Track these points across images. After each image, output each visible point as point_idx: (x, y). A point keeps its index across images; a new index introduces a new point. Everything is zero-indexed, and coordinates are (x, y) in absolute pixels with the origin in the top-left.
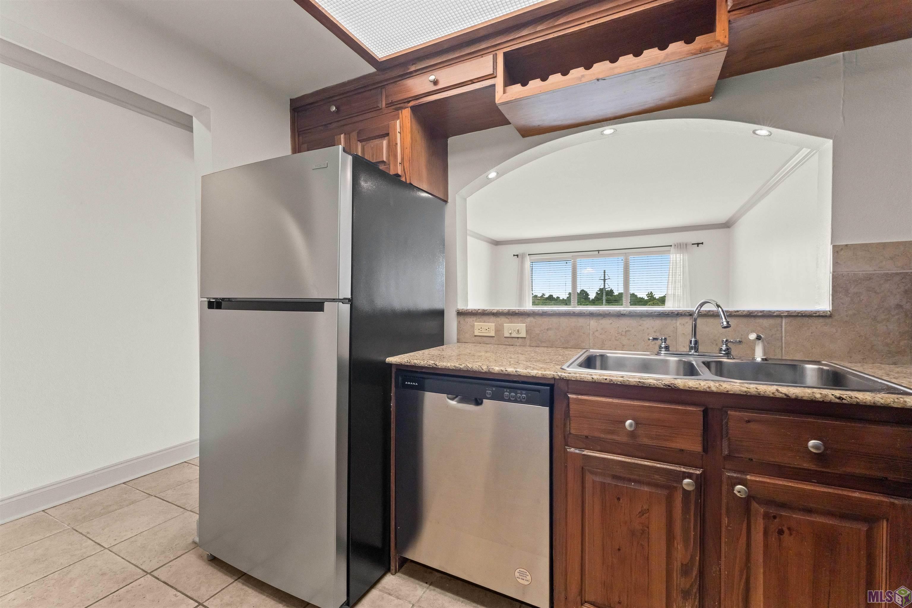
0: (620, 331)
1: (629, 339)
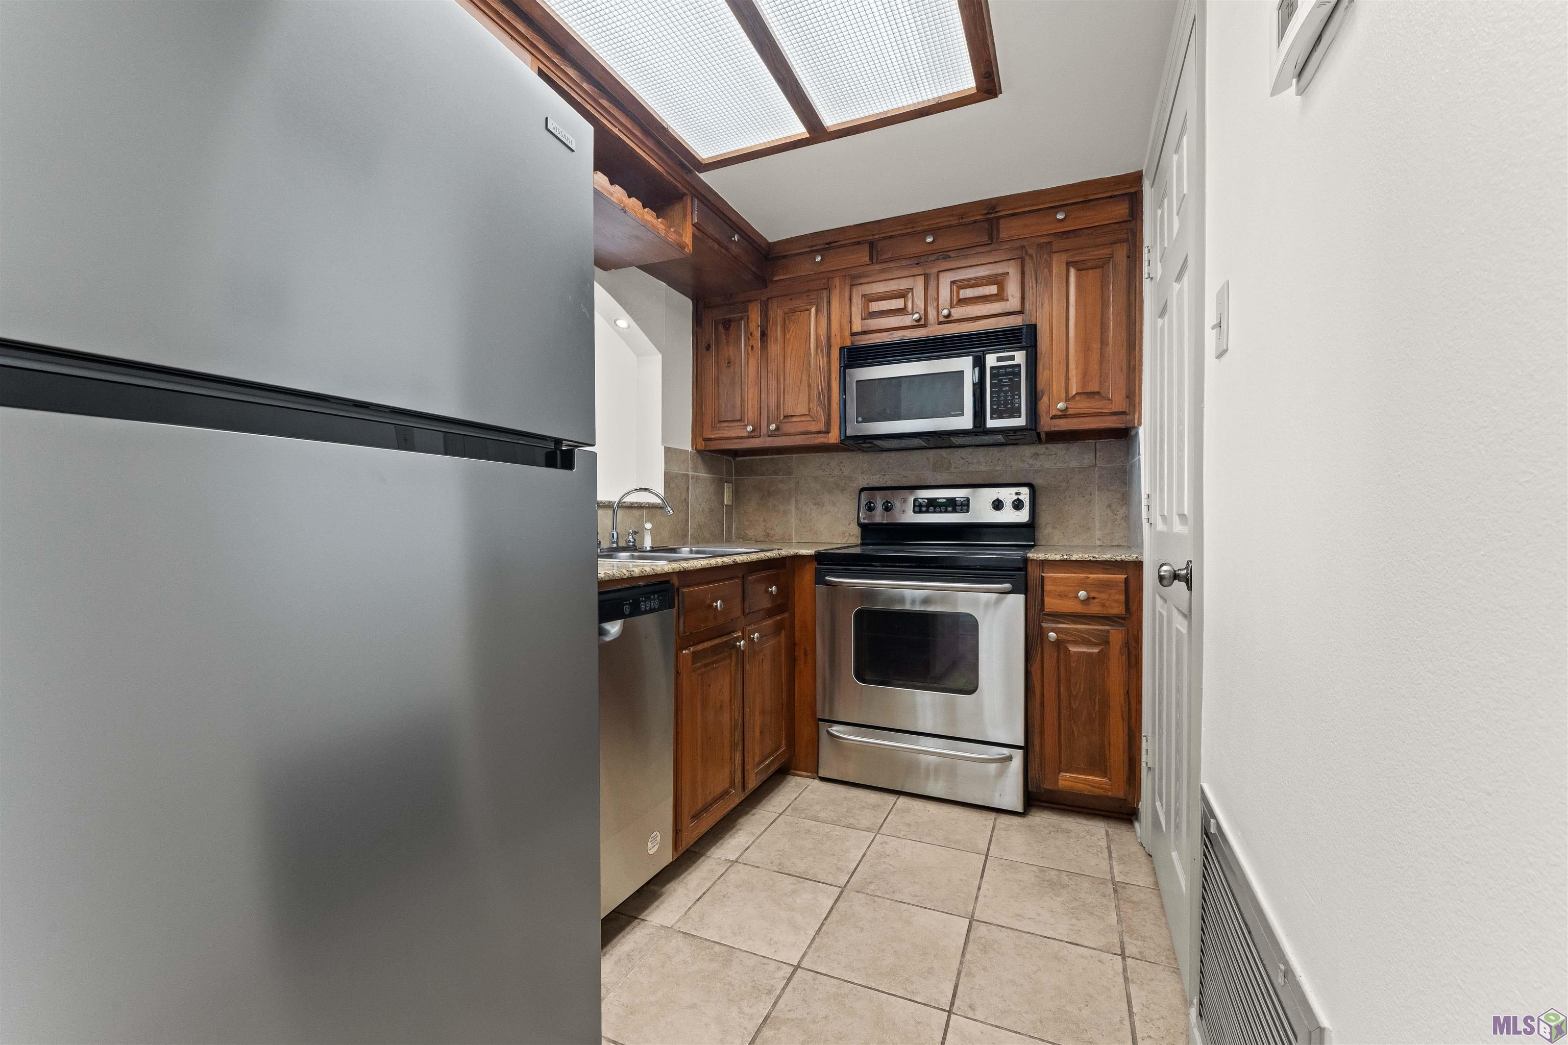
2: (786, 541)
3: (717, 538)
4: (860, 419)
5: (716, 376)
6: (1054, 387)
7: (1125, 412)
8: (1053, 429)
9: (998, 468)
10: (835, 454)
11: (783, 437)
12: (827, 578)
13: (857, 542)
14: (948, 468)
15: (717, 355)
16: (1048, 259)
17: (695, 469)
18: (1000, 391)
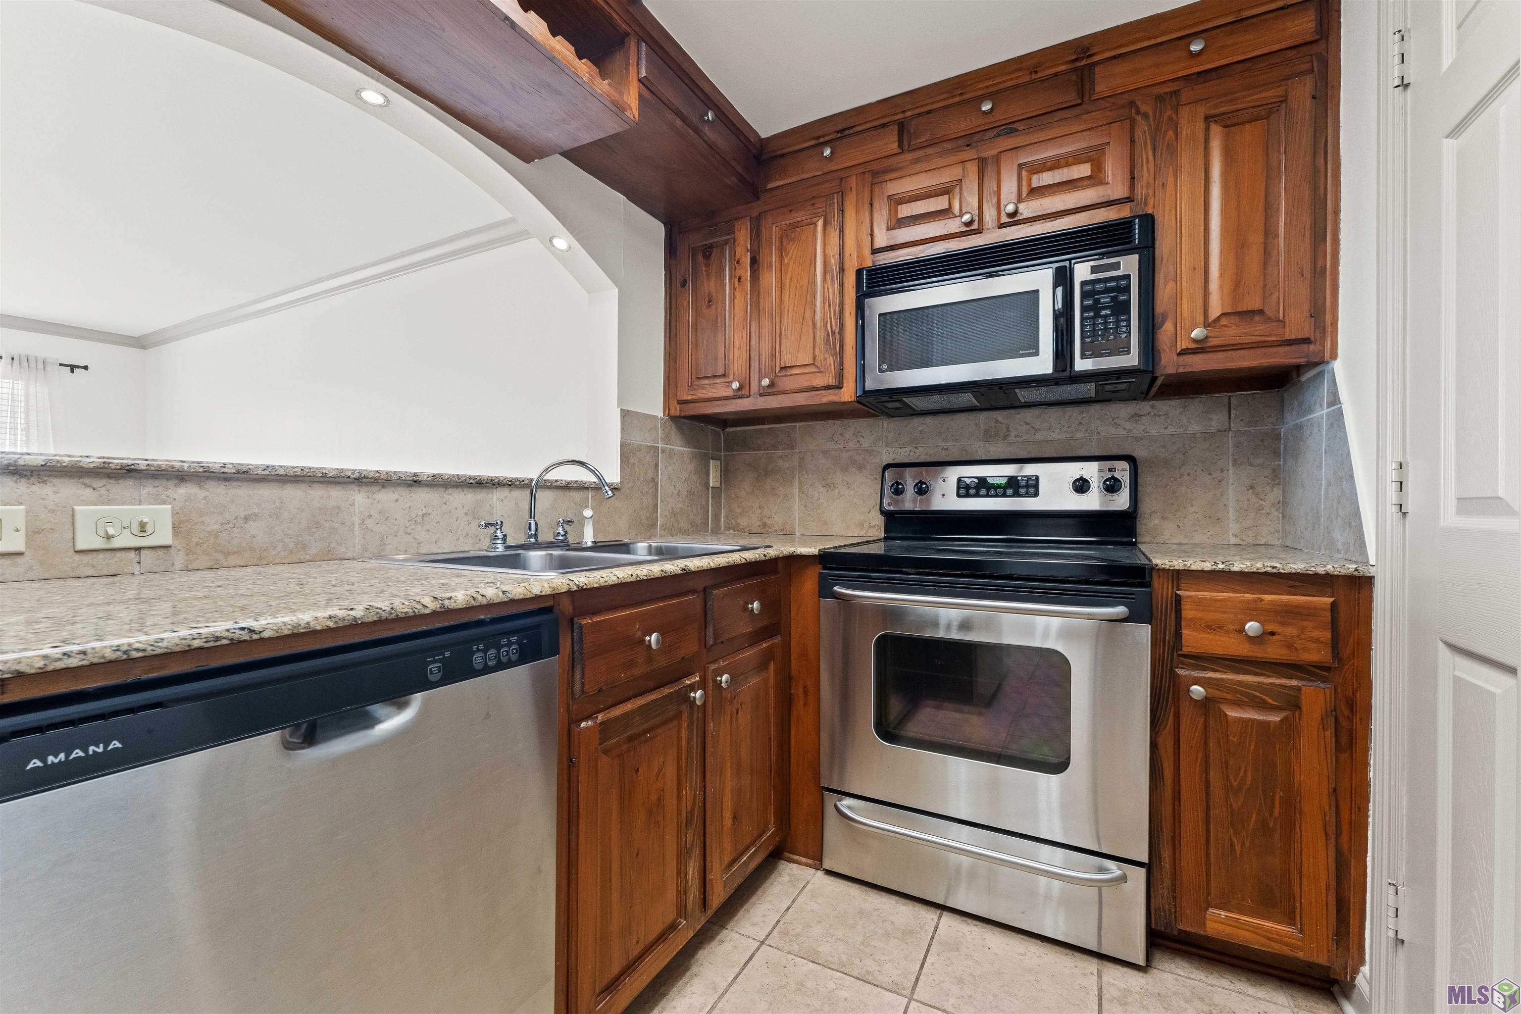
0: (414, 516)
1: (428, 531)
2: (786, 533)
3: (699, 528)
4: (884, 367)
5: (694, 320)
6: (1185, 306)
7: (1309, 339)
8: (1181, 370)
9: (1079, 435)
10: (850, 422)
11: (779, 396)
12: (836, 588)
13: (880, 535)
14: (1005, 437)
15: (695, 293)
16: (1174, 116)
17: (667, 439)
18: (1097, 315)
